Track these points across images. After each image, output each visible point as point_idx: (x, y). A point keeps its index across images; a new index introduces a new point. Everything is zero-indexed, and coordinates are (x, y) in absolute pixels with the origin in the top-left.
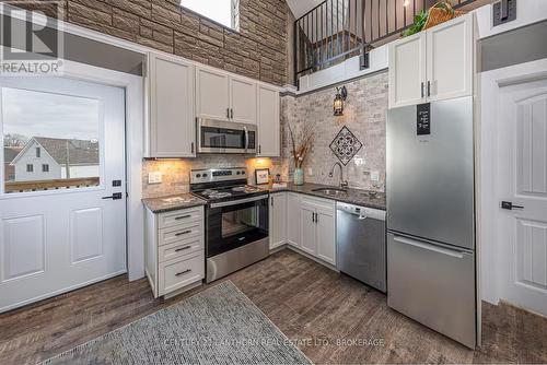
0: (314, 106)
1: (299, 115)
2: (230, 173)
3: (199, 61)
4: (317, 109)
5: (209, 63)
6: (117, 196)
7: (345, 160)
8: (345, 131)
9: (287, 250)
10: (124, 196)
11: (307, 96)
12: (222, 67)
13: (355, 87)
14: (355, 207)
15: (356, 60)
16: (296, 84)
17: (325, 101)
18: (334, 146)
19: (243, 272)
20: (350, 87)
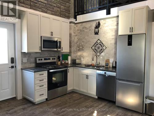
0: (84, 29)
1: (76, 33)
2: (50, 59)
3: (39, 11)
4: (86, 30)
5: (42, 12)
6: (12, 67)
7: (98, 54)
8: (99, 42)
9: (73, 92)
10: (14, 67)
11: (81, 24)
12: (46, 12)
13: (104, 22)
14: (104, 72)
15: (105, 11)
16: (75, 18)
17: (90, 27)
18: (93, 48)
19: (59, 98)
20: (102, 22)
